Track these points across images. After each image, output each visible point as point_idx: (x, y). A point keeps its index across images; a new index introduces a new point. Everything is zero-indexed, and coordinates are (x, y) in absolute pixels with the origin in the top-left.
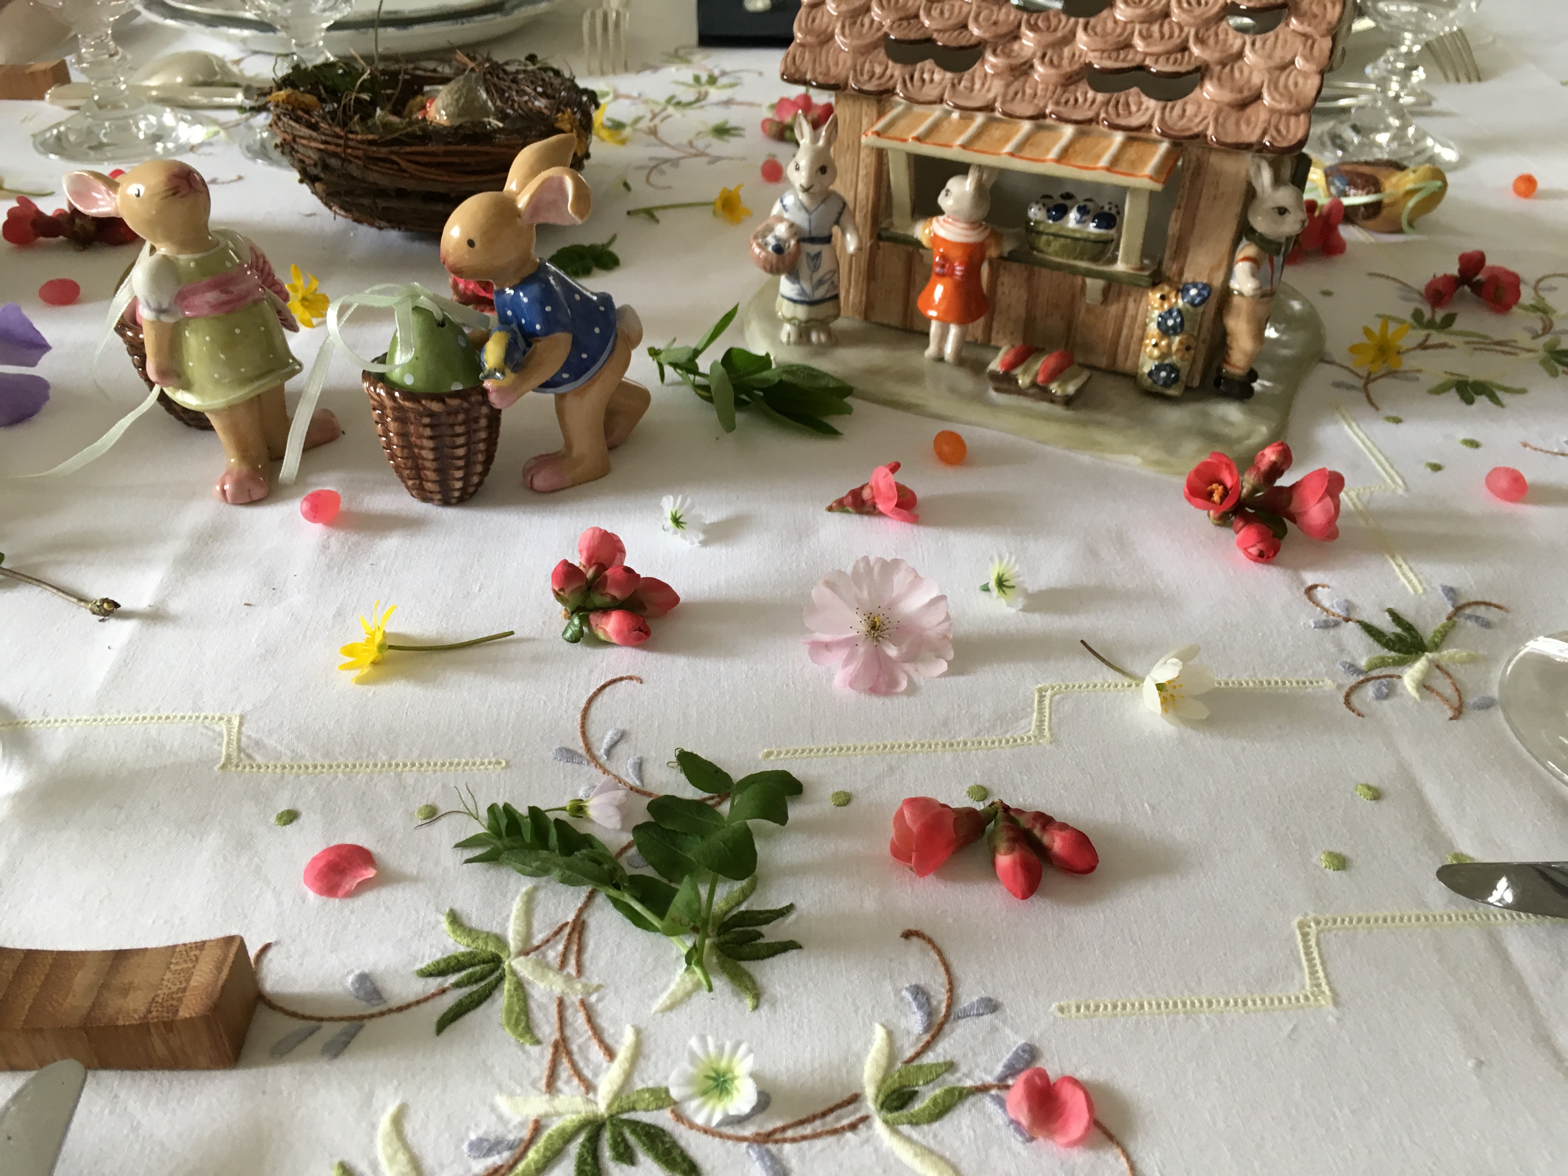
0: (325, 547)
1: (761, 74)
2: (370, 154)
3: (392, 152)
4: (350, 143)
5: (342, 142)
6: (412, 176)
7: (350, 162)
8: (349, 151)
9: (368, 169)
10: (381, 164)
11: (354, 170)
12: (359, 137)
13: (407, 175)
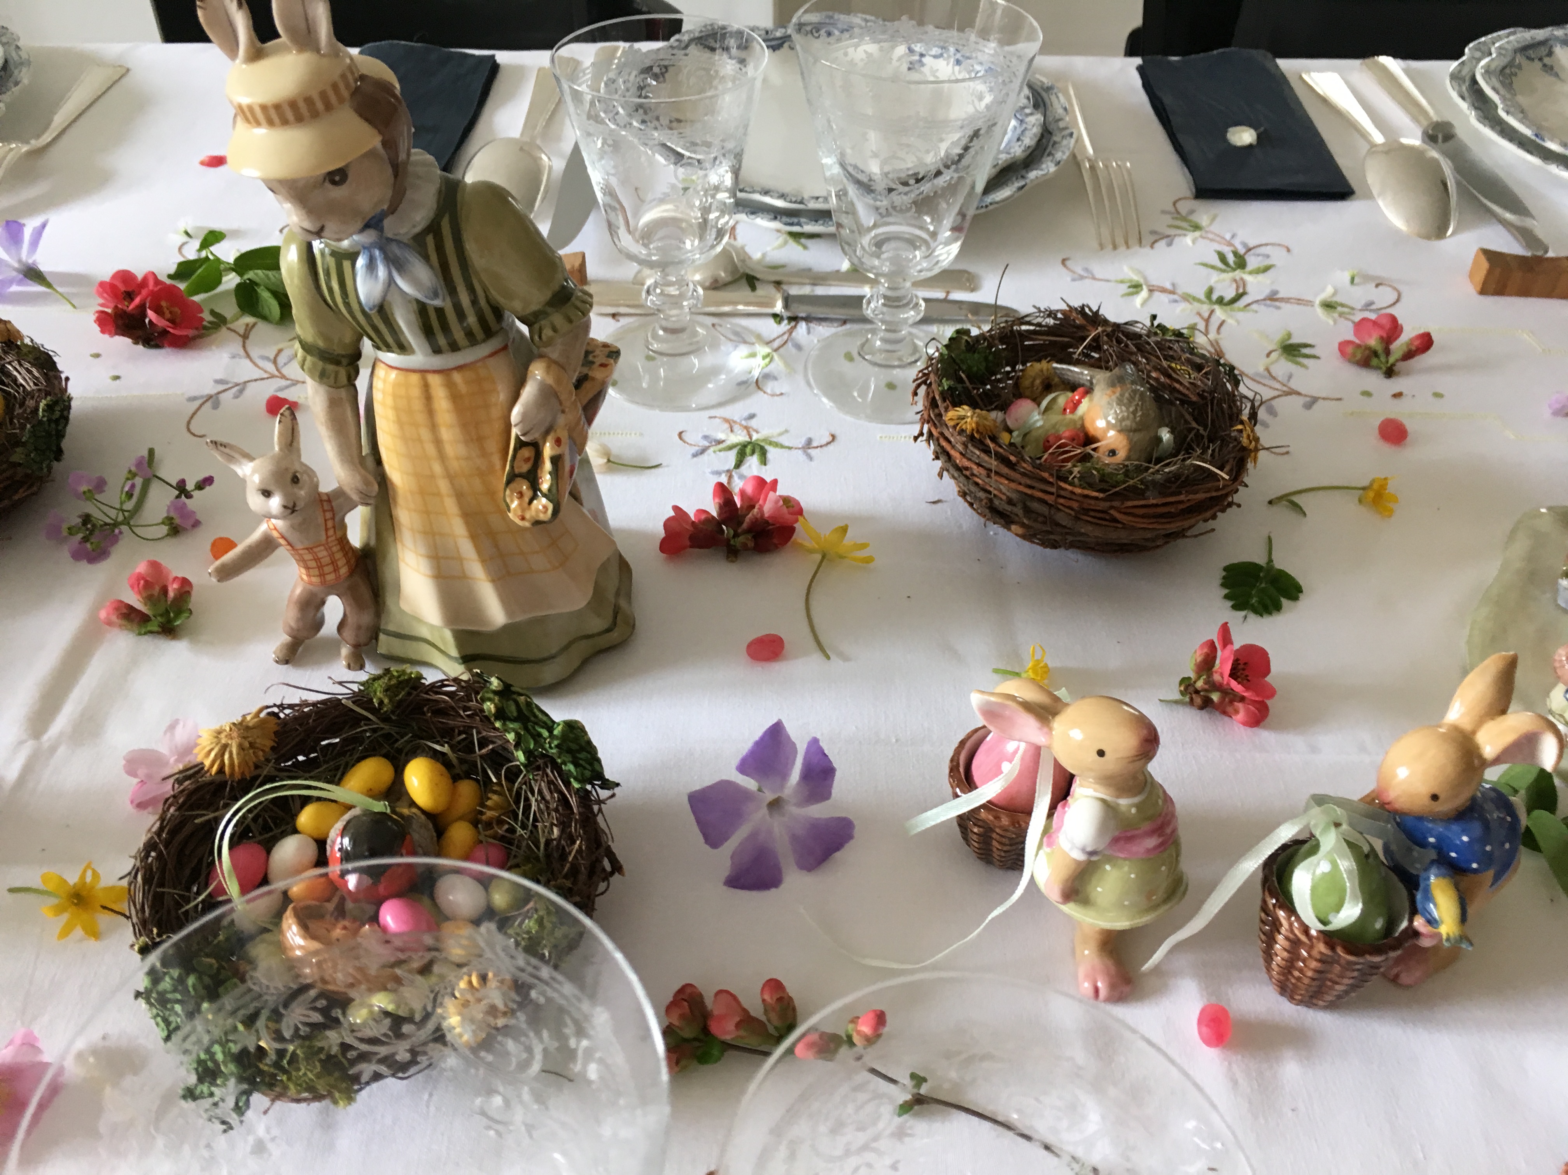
0: (1235, 1083)
1: (1288, 250)
2: (1085, 506)
3: (1112, 507)
4: (1062, 493)
5: (1053, 490)
6: (1125, 527)
7: (1059, 510)
8: (1061, 501)
9: (1079, 519)
10: (1092, 514)
11: (1062, 518)
12: (1078, 491)
13: (1120, 526)
